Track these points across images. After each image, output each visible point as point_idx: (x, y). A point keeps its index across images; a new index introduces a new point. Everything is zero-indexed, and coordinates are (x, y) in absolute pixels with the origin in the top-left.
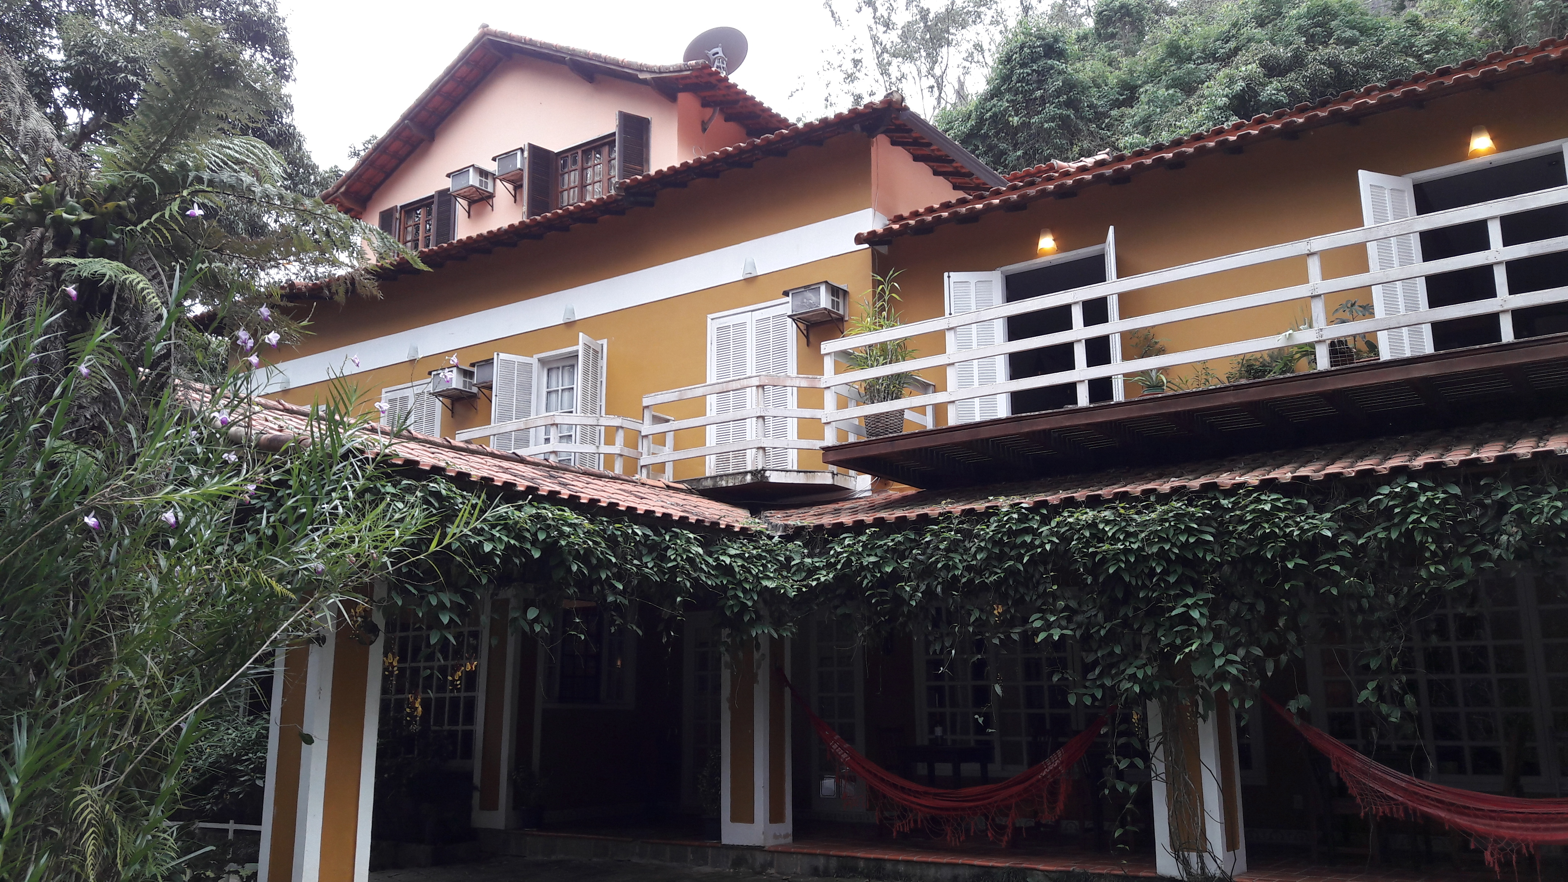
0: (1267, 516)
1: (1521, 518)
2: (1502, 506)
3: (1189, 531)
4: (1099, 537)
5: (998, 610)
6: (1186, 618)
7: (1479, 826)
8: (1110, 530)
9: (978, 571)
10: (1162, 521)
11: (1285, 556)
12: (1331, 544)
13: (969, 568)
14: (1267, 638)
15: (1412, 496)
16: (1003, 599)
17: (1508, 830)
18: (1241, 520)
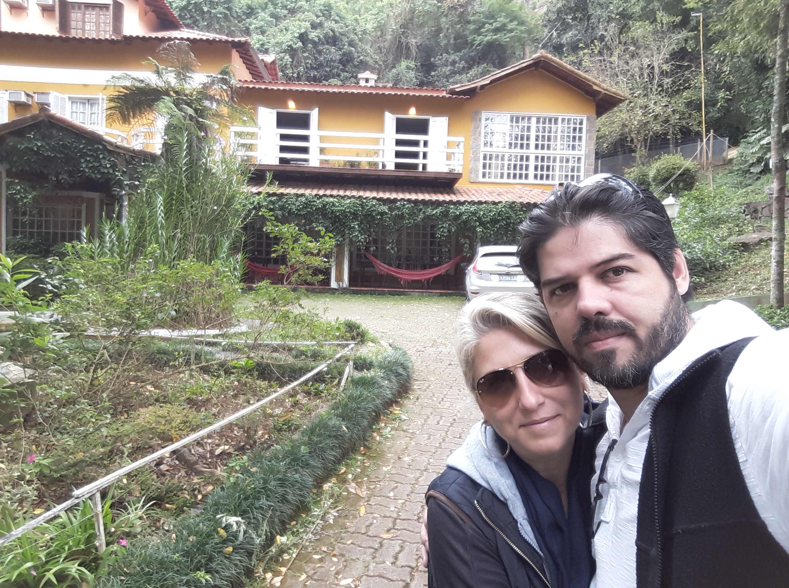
0: (374, 205)
1: (424, 212)
2: (421, 210)
3: (356, 207)
4: (334, 205)
5: (303, 221)
6: (353, 227)
7: (401, 276)
8: (337, 204)
9: (299, 210)
10: (350, 203)
11: (377, 215)
12: (386, 213)
13: (296, 210)
14: (368, 233)
15: (404, 205)
16: (305, 219)
17: (406, 277)
18: (367, 206)
